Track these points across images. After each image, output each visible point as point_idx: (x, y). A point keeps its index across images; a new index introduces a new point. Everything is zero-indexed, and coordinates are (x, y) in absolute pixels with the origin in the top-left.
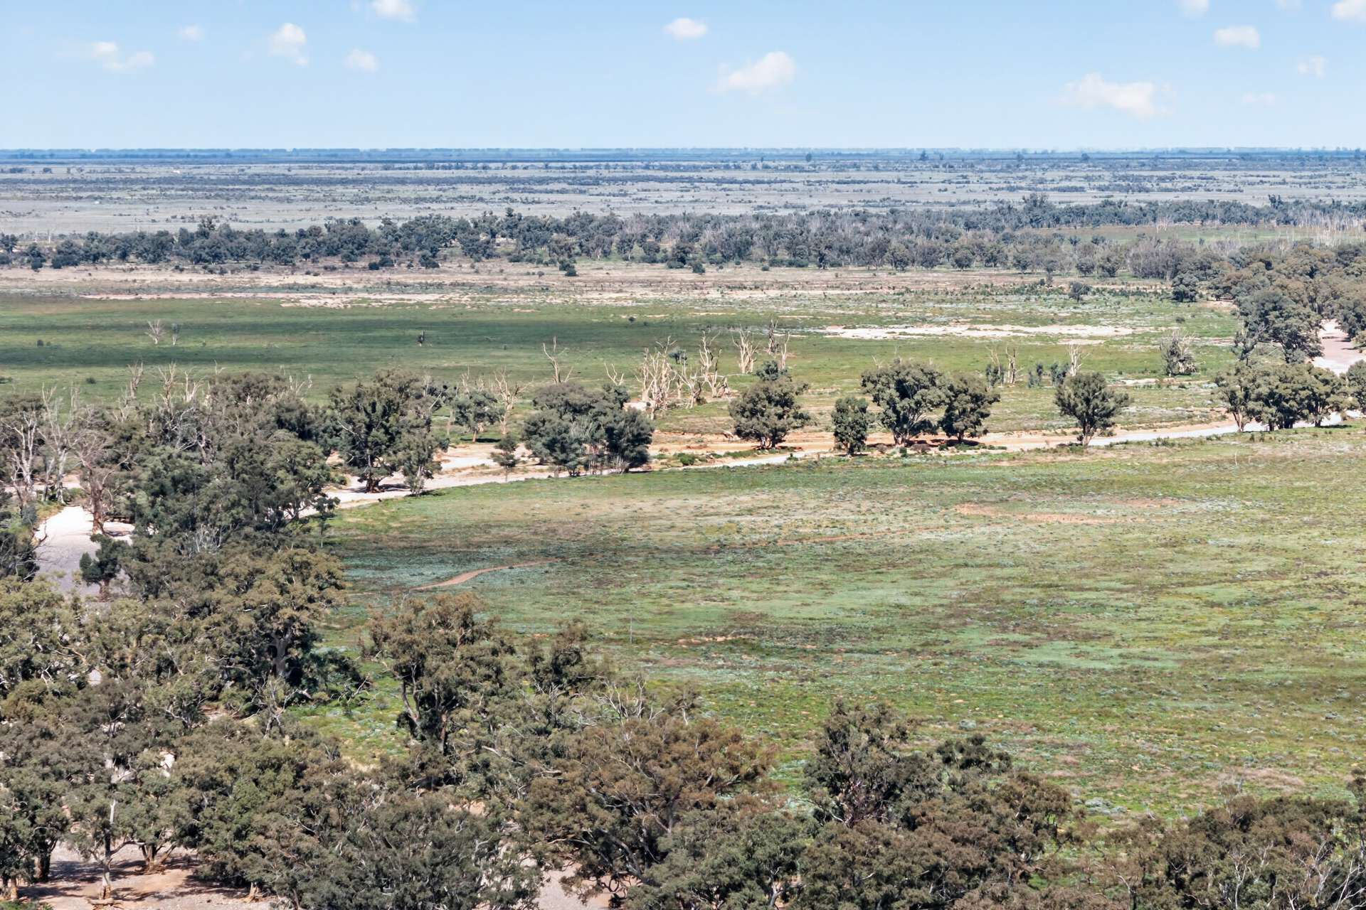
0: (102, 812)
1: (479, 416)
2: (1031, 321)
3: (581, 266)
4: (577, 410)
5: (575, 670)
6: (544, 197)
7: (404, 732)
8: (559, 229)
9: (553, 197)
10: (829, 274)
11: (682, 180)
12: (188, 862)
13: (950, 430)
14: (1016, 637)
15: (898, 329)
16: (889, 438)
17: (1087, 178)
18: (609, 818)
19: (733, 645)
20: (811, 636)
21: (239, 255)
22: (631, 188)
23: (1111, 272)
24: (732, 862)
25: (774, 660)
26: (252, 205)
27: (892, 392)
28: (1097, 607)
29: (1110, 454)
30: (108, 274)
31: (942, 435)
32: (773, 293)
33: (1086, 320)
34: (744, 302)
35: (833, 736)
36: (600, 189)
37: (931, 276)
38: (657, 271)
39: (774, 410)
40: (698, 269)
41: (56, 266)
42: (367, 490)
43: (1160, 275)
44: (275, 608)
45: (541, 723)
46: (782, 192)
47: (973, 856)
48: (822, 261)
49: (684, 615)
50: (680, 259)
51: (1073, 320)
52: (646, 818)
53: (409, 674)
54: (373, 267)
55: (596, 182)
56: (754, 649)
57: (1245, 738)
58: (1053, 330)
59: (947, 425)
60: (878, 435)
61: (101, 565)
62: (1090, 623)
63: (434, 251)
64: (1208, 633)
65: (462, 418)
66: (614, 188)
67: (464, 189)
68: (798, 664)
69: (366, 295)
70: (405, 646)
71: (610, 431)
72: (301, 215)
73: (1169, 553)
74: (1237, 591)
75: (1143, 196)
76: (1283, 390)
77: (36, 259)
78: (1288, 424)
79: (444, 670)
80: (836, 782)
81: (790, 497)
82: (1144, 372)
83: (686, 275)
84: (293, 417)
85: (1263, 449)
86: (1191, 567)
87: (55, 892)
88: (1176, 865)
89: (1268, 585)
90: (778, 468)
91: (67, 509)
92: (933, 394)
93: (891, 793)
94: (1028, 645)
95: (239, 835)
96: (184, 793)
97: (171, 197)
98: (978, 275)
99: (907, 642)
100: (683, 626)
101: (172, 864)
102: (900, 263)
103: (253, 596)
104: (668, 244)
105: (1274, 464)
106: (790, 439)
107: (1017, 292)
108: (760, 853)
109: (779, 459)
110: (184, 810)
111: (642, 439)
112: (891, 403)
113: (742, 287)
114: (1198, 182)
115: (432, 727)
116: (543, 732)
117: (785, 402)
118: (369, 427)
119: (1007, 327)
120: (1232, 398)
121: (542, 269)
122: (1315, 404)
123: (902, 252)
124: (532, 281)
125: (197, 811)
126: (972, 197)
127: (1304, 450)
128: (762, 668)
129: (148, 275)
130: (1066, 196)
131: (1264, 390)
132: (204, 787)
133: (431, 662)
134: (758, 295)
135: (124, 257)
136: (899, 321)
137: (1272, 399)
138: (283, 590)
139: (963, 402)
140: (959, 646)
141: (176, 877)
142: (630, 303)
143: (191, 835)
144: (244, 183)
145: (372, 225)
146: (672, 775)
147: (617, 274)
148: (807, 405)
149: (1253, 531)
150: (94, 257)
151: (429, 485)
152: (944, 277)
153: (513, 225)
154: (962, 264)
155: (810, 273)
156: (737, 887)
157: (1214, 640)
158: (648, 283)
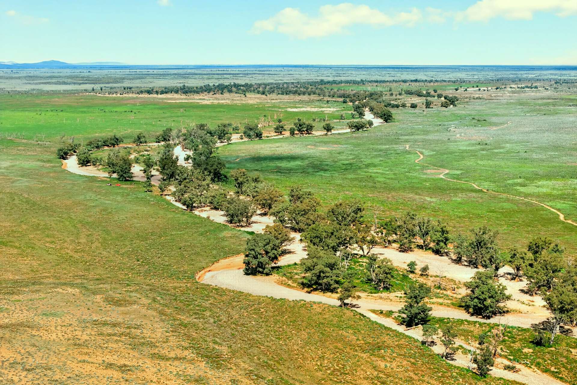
0: (200, 200)
1: (236, 130)
2: (320, 107)
3: (247, 94)
4: (251, 129)
5: (258, 180)
6: (239, 78)
7: (235, 188)
8: (243, 86)
9: (240, 78)
10: (287, 96)
11: (262, 74)
12: (210, 206)
13: (307, 131)
14: (316, 170)
15: (299, 109)
16: (298, 132)
17: (331, 74)
18: (264, 202)
19: (277, 172)
20: (288, 170)
21: (191, 92)
22: (254, 76)
23: (334, 97)
24: (280, 209)
25: (283, 174)
26: (190, 80)
27: (298, 126)
28: (327, 165)
29: (331, 136)
30: (169, 96)
31: (306, 132)
32: (279, 101)
33: (329, 107)
34: (274, 103)
35: (292, 190)
36: (249, 76)
37: (304, 97)
38: (259, 96)
39: (280, 129)
40: (266, 95)
41: (161, 94)
42: (221, 143)
43: (341, 97)
44: (216, 169)
45: (254, 187)
46: (279, 77)
47: (309, 208)
48: (286, 94)
49: (270, 166)
50: (263, 93)
51: (327, 107)
52: (269, 202)
53: (236, 180)
54: (213, 95)
55: (247, 74)
56: (280, 172)
57: (346, 187)
58: (323, 109)
59: (307, 130)
60: (296, 132)
61: (187, 158)
62: (326, 168)
63: (223, 91)
64: (343, 170)
65: (233, 130)
66: (251, 76)
67: (225, 76)
68: (286, 175)
69: (213, 101)
70: (236, 176)
71: (256, 133)
72: (198, 82)
73: (338, 155)
74: (347, 162)
75: (340, 78)
76: (357, 125)
77: (157, 93)
78: (358, 130)
79: (241, 180)
80: (292, 196)
81: (284, 144)
82: (337, 119)
83: (264, 96)
84: (209, 131)
85: (354, 135)
86: (341, 158)
87: (193, 210)
88: (333, 209)
89: (352, 161)
90: (281, 139)
91: (177, 146)
92: (304, 126)
93: (299, 198)
94: (318, 172)
95: (217, 203)
96: (210, 198)
97: (176, 78)
98: (312, 97)
99: (301, 171)
100: (270, 168)
101: (208, 206)
102: (299, 94)
103: (213, 167)
104: (261, 89)
105: (355, 138)
106: (283, 133)
107: (318, 101)
108: (284, 208)
109: (281, 137)
110: (211, 200)
111: (261, 135)
112: (298, 127)
113: (274, 100)
114: (350, 74)
115: (239, 187)
116: (254, 188)
117: (282, 127)
118: (221, 133)
119: (316, 109)
120: (350, 126)
121: (241, 95)
122: (362, 127)
123: (299, 92)
124: (239, 98)
125: (212, 200)
126: (311, 78)
127: (360, 135)
128: (281, 176)
129: (176, 96)
130: (327, 78)
131: (354, 125)
132: (213, 197)
133: (239, 178)
134: (276, 101)
135: (171, 92)
136: (299, 107)
137: (356, 126)
138: (217, 167)
139: (309, 127)
140: (308, 172)
141: (208, 208)
142: (256, 103)
143: (211, 203)
144: (188, 74)
145: (211, 84)
146: (272, 196)
147: (253, 96)
148: (285, 127)
149: (351, 151)
150: (166, 93)
151: (230, 142)
152: (306, 98)
153: (235, 85)
154: (309, 94)
155: (285, 96)
156: (281, 212)
157: (343, 171)
158: (258, 98)
